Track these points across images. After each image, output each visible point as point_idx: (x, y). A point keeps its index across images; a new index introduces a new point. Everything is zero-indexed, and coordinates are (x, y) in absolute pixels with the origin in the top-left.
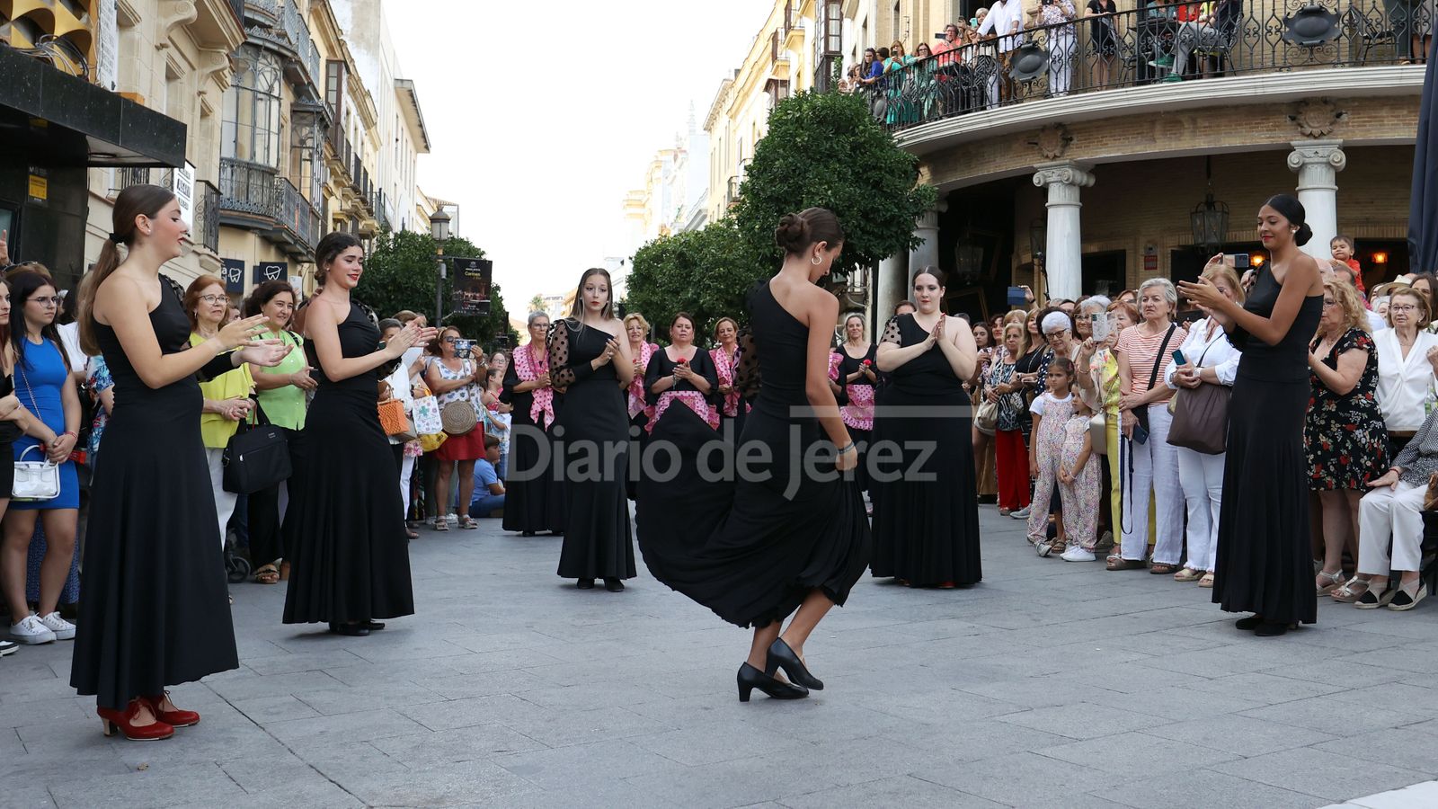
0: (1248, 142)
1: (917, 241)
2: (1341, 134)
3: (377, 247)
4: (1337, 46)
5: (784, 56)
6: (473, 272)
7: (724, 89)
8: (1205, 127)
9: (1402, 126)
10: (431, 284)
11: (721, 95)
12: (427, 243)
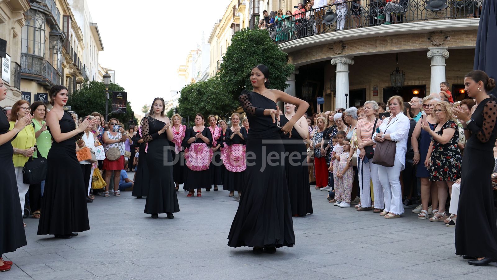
0: (412, 48)
1: (287, 85)
2: (447, 45)
3: (83, 87)
4: (446, 11)
5: (238, 15)
6: (119, 97)
7: (215, 27)
8: (396, 42)
9: (471, 41)
10: (104, 101)
11: (214, 29)
12: (102, 86)
